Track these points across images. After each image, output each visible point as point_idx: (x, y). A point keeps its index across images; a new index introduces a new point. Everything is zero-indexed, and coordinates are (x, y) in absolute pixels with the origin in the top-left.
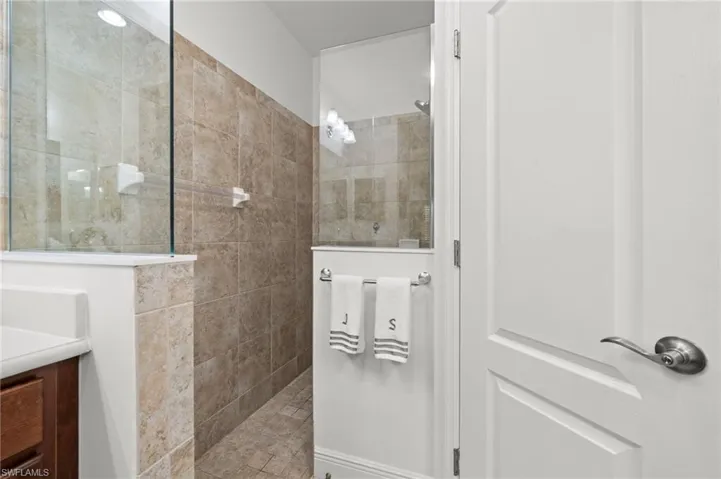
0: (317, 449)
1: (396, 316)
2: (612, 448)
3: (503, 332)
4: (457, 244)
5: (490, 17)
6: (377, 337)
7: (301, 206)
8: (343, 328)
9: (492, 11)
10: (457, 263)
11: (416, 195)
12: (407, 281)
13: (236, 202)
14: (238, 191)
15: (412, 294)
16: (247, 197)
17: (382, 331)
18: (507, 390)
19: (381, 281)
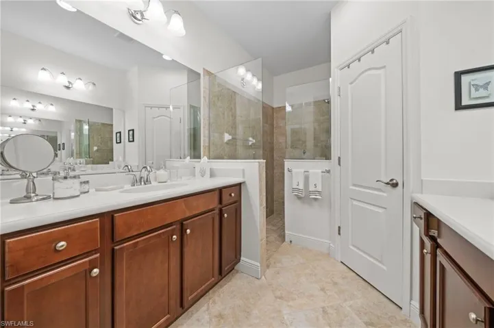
0: (286, 232)
1: (316, 183)
2: (381, 210)
3: (354, 185)
4: (339, 158)
5: (349, 86)
6: (310, 190)
7: (270, 143)
8: (297, 187)
9: (351, 83)
10: (339, 164)
11: (323, 137)
12: (320, 171)
13: (250, 143)
14: (251, 139)
15: (322, 176)
16: (254, 141)
17: (312, 188)
18: (355, 203)
19: (310, 171)
